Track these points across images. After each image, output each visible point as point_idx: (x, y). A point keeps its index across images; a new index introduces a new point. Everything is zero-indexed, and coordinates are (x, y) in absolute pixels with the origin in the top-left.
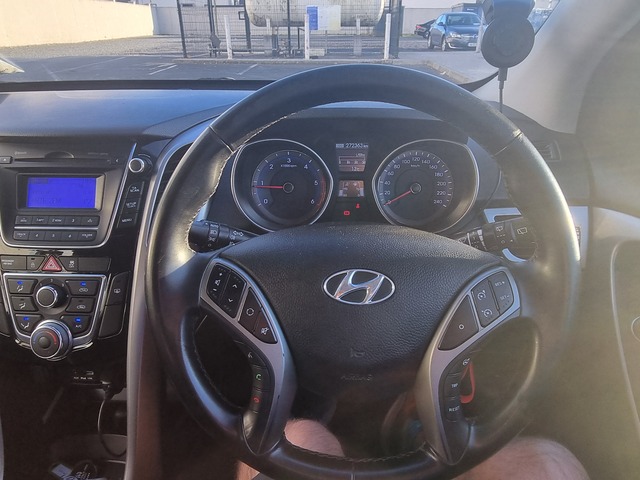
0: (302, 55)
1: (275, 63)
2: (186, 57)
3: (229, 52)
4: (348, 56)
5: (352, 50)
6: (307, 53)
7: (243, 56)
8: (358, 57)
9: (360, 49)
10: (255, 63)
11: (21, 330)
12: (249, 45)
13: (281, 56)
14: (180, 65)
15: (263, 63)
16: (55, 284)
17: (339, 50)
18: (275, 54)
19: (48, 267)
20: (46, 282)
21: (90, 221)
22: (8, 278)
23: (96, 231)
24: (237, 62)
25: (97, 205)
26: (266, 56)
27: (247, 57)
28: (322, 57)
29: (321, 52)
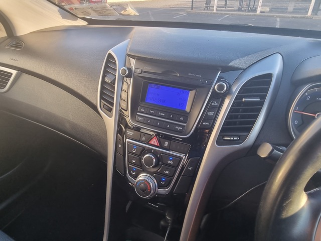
0: (255, 11)
1: (239, 15)
2: (192, 10)
3: (215, 7)
4: (283, 12)
5: (287, 9)
6: (259, 10)
7: (221, 10)
8: (290, 13)
9: (293, 8)
10: (228, 14)
11: (130, 174)
12: (226, 4)
13: (243, 11)
14: (188, 13)
15: (232, 14)
16: (155, 153)
17: (278, 9)
18: (239, 10)
19: (152, 142)
20: (149, 151)
21: (182, 119)
22: (128, 142)
23: (184, 126)
24: (218, 13)
25: (188, 109)
26: (234, 11)
27: (224, 11)
28: (267, 12)
29: (267, 9)
